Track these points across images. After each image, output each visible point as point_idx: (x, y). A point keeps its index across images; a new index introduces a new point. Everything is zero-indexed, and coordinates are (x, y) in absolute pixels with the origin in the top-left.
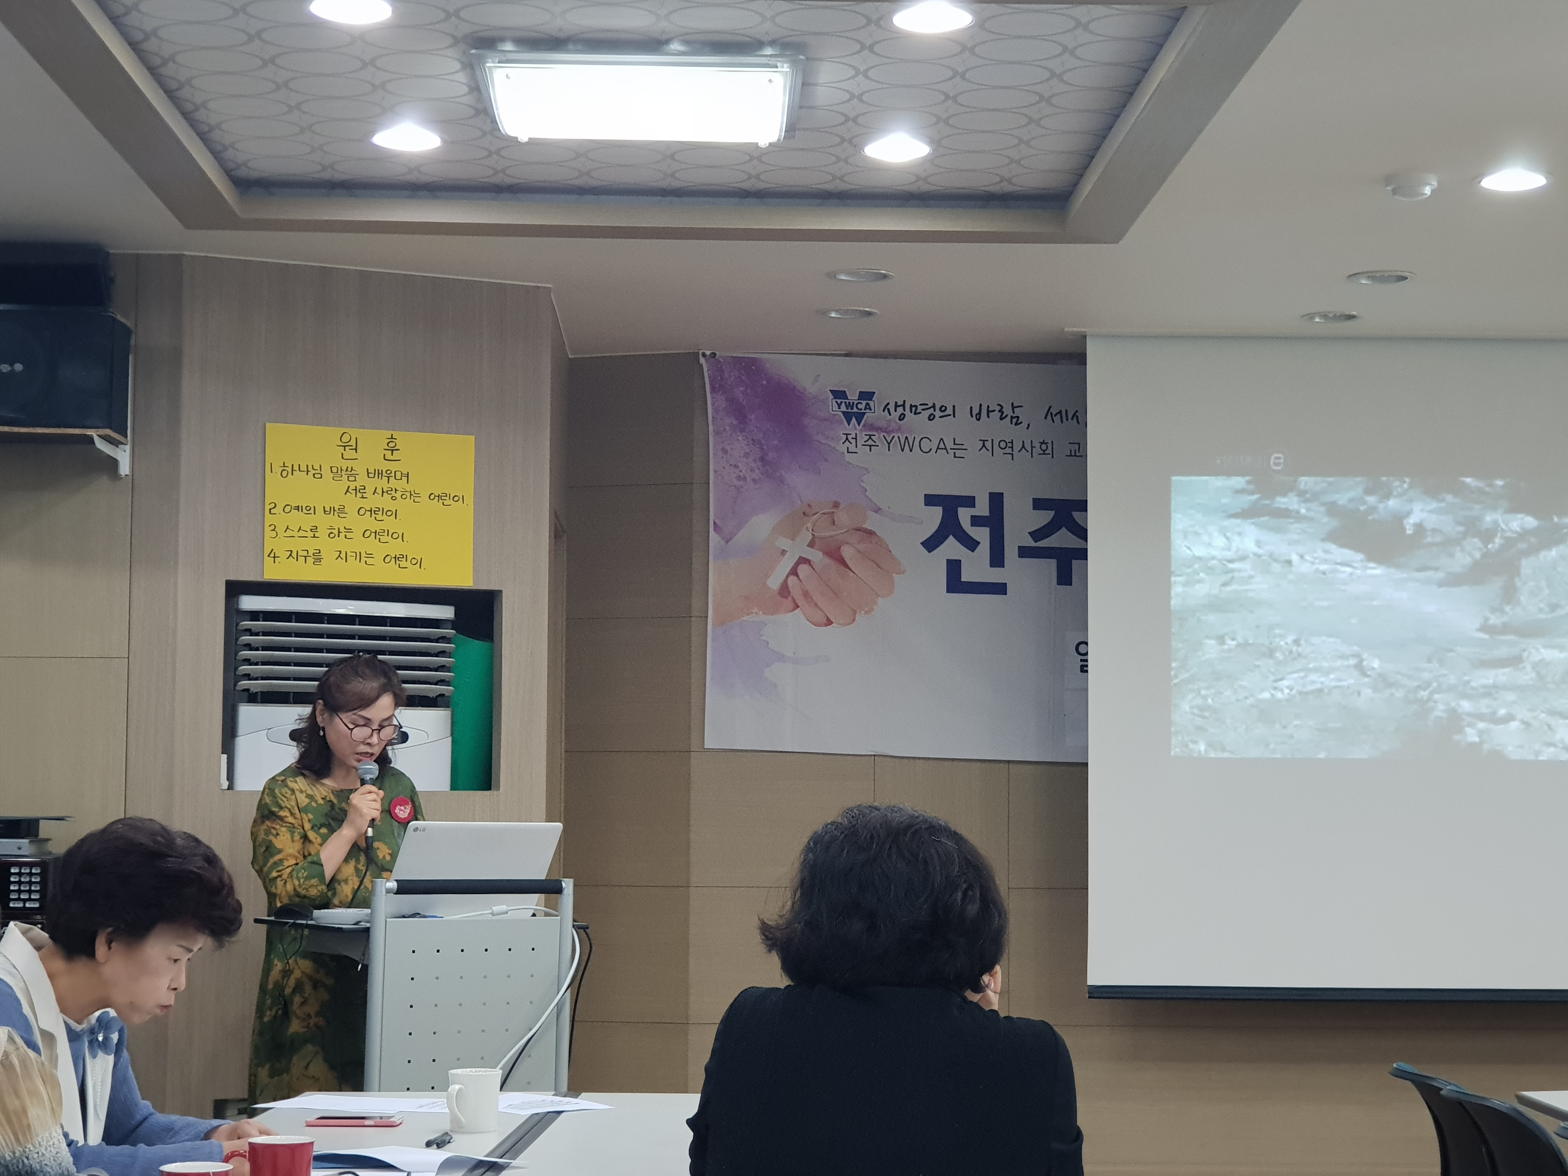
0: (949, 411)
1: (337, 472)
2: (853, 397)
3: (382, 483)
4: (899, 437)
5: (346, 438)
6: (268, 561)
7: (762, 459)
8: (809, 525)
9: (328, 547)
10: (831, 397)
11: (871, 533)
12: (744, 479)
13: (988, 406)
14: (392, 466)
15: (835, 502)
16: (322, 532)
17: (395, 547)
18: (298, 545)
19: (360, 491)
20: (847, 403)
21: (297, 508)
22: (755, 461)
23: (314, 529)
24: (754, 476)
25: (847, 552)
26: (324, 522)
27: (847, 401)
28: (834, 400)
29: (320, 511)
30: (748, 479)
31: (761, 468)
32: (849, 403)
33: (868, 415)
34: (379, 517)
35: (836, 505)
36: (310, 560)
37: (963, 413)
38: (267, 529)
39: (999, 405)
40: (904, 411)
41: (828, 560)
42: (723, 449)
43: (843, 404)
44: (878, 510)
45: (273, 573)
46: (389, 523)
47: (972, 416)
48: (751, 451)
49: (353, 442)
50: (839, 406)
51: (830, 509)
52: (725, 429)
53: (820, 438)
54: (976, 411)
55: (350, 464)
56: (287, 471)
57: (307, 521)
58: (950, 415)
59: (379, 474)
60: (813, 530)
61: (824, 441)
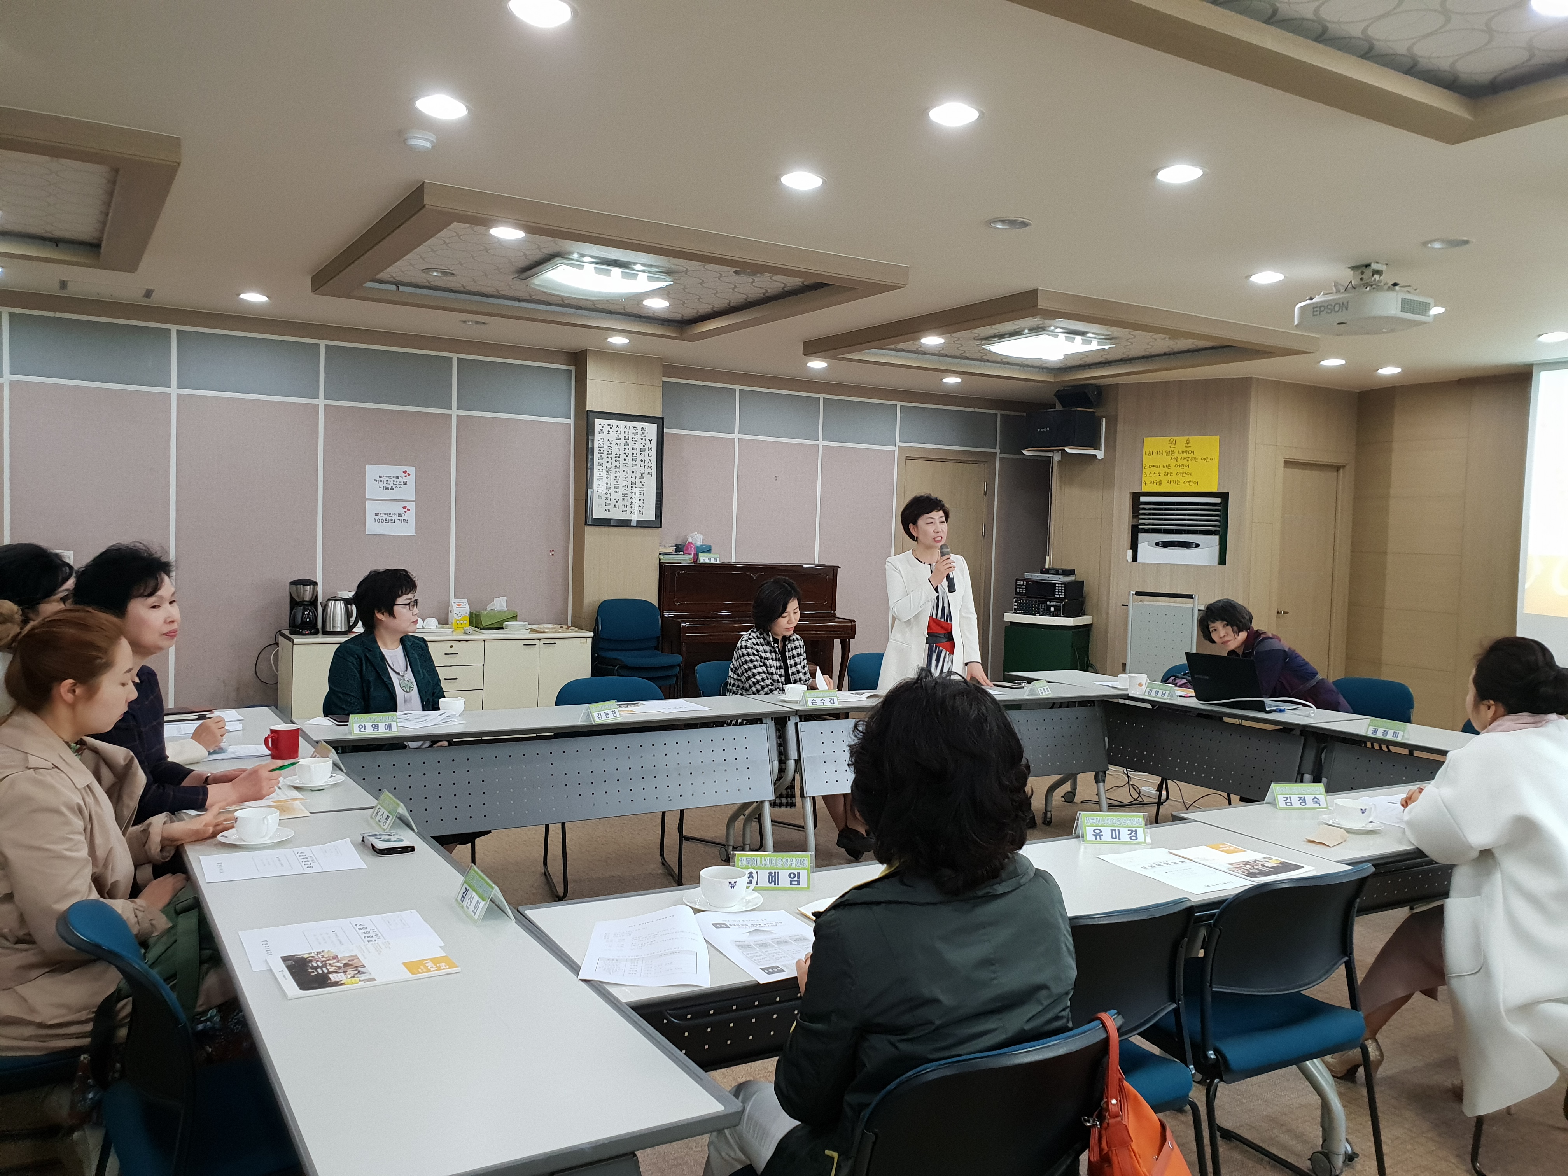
1: (1168, 453)
3: (1184, 455)
5: (1172, 440)
6: (1143, 484)
9: (1164, 480)
14: (1188, 449)
16: (1162, 474)
17: (1188, 478)
18: (1154, 479)
19: (1176, 459)
21: (1154, 466)
23: (1159, 473)
26: (1163, 470)
29: (1161, 467)
34: (1183, 467)
36: (1158, 484)
38: (1143, 474)
45: (1145, 489)
46: (1186, 470)
49: (1174, 442)
55: (1172, 449)
56: (1151, 453)
57: (1157, 470)
59: (1183, 452)
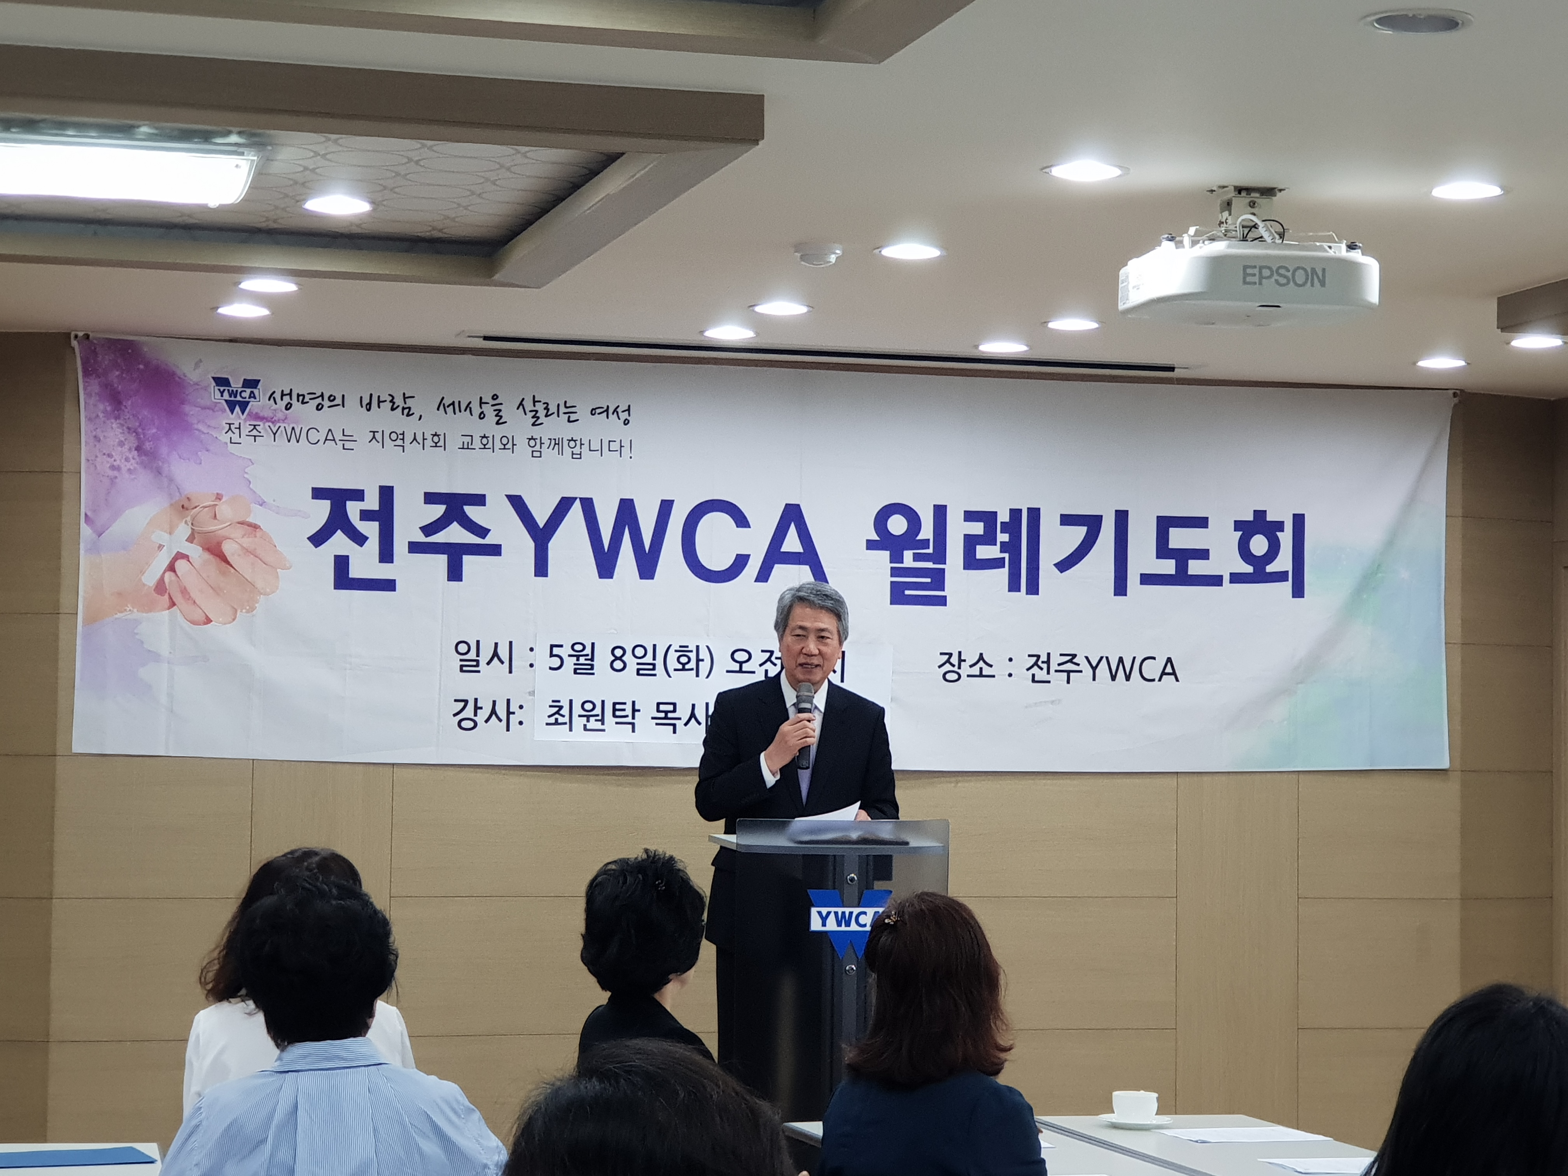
0: (338, 401)
2: (236, 384)
4: (285, 427)
7: (138, 449)
8: (189, 519)
10: (213, 384)
11: (255, 527)
12: (118, 469)
13: (379, 397)
15: (218, 494)
20: (230, 392)
22: (130, 449)
24: (129, 466)
25: (228, 548)
27: (231, 389)
28: (217, 388)
30: (124, 469)
31: (136, 457)
32: (232, 391)
33: (253, 405)
35: (219, 497)
37: (352, 402)
39: (390, 395)
40: (291, 399)
41: (207, 556)
42: (95, 437)
43: (226, 392)
44: (262, 504)
47: (362, 407)
48: (125, 439)
50: (222, 393)
51: (213, 501)
52: (98, 416)
53: (200, 427)
54: (366, 401)
58: (339, 405)
60: (192, 524)
61: (205, 431)
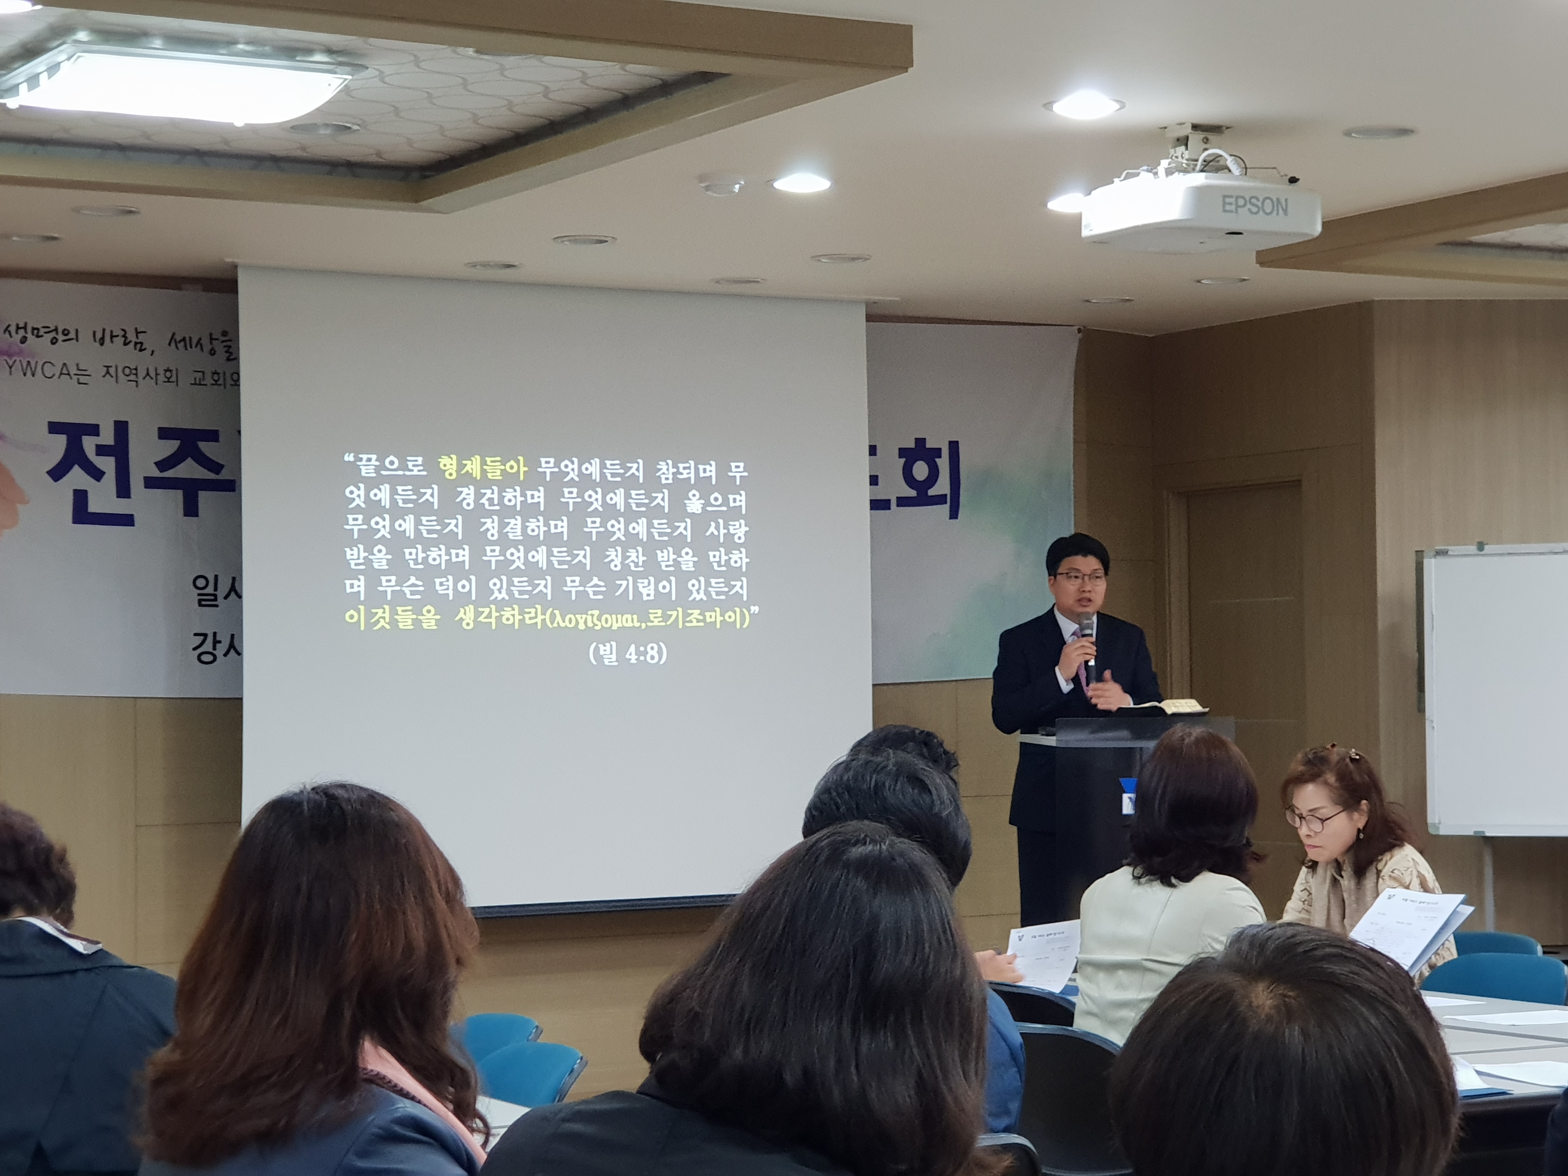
0: (72, 335)
4: (20, 361)
13: (112, 332)
37: (85, 336)
39: (123, 330)
40: (26, 332)
44: (2, 437)
47: (95, 341)
54: (99, 335)
58: (73, 339)
